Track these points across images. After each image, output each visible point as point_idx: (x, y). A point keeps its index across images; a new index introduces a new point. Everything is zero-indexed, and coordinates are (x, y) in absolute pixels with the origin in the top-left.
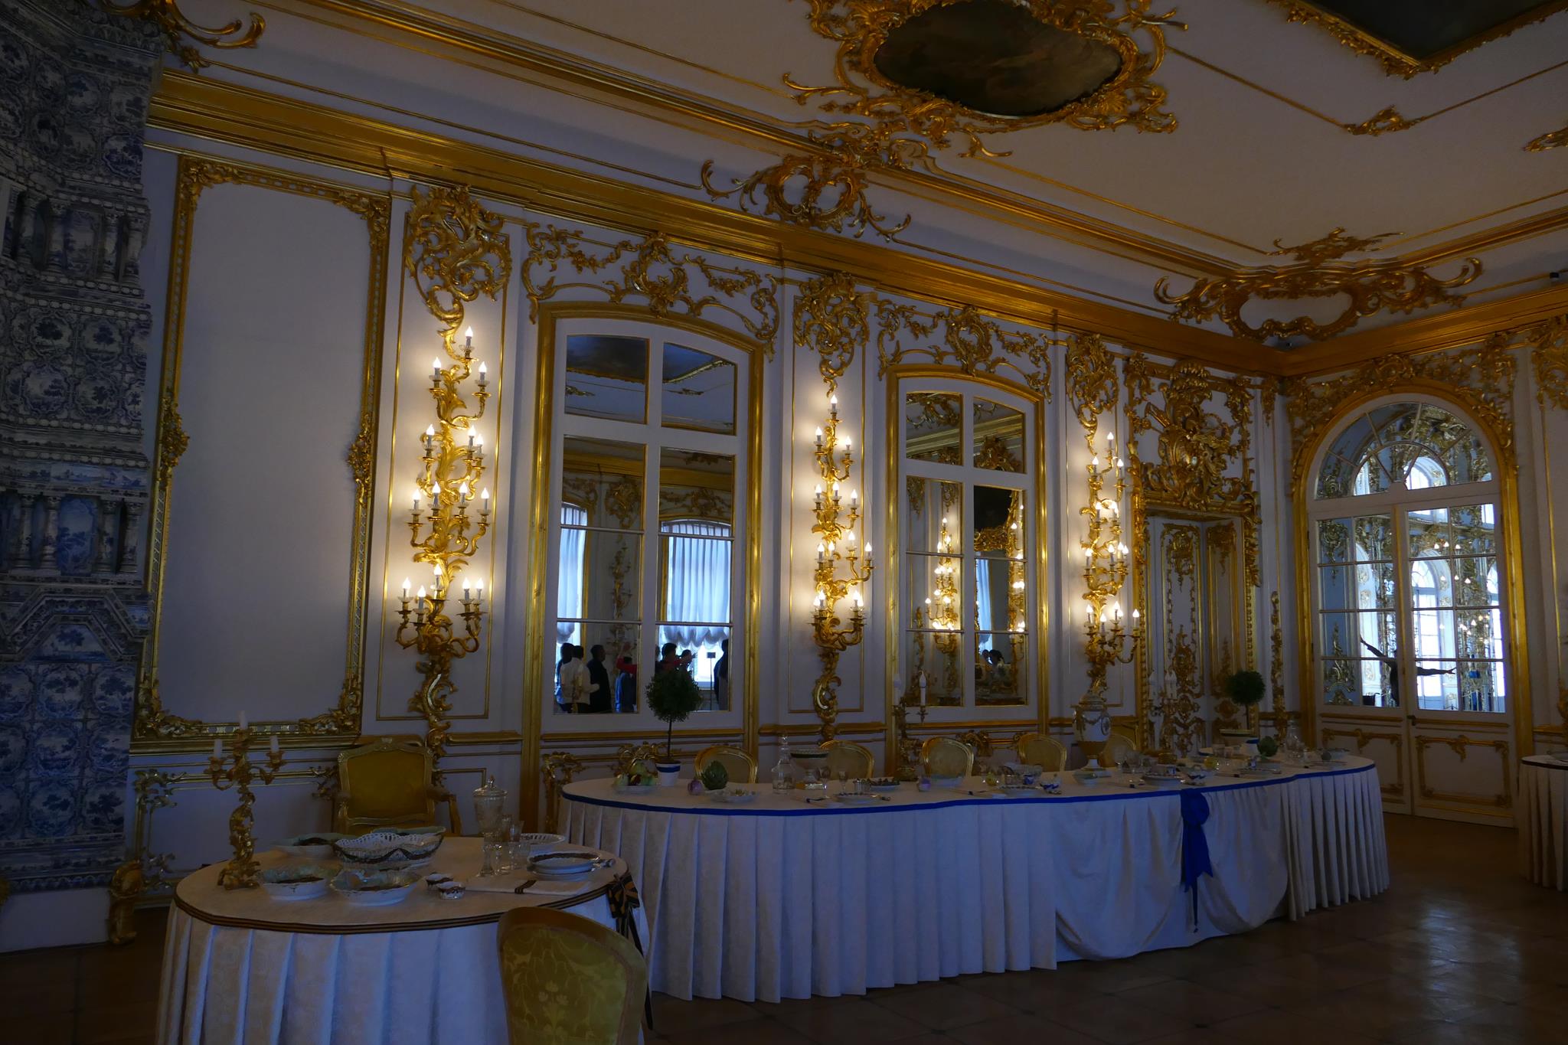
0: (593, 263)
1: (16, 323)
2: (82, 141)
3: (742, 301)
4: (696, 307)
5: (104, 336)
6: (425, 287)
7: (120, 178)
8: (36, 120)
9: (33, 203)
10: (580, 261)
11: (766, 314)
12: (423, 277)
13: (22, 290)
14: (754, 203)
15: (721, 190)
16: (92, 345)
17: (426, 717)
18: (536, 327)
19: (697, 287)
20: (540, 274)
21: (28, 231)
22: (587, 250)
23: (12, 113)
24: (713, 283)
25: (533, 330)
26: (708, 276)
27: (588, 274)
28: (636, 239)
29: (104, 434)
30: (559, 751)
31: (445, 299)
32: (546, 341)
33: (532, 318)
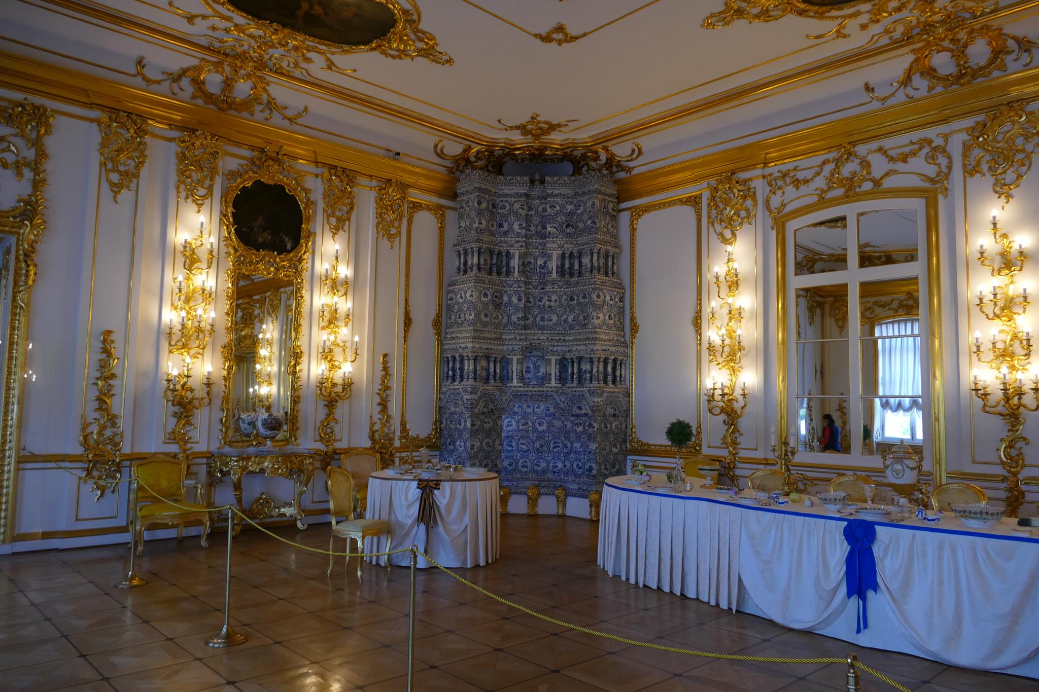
0: (807, 181)
1: (563, 299)
2: (581, 225)
3: (918, 163)
4: (877, 183)
5: (584, 297)
6: (718, 231)
7: (591, 234)
8: (564, 226)
9: (567, 255)
10: (797, 183)
11: (939, 165)
12: (717, 226)
13: (565, 287)
14: (917, 89)
15: (886, 95)
16: (582, 301)
17: (727, 447)
18: (774, 231)
19: (879, 165)
20: (775, 201)
21: (567, 265)
22: (800, 175)
23: (555, 228)
24: (892, 159)
25: (773, 233)
26: (887, 156)
27: (804, 189)
28: (833, 155)
29: (586, 333)
30: (800, 472)
31: (728, 234)
32: (780, 237)
33: (773, 229)
